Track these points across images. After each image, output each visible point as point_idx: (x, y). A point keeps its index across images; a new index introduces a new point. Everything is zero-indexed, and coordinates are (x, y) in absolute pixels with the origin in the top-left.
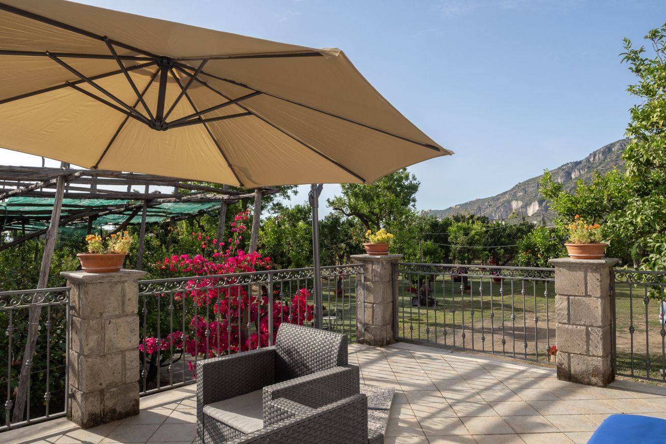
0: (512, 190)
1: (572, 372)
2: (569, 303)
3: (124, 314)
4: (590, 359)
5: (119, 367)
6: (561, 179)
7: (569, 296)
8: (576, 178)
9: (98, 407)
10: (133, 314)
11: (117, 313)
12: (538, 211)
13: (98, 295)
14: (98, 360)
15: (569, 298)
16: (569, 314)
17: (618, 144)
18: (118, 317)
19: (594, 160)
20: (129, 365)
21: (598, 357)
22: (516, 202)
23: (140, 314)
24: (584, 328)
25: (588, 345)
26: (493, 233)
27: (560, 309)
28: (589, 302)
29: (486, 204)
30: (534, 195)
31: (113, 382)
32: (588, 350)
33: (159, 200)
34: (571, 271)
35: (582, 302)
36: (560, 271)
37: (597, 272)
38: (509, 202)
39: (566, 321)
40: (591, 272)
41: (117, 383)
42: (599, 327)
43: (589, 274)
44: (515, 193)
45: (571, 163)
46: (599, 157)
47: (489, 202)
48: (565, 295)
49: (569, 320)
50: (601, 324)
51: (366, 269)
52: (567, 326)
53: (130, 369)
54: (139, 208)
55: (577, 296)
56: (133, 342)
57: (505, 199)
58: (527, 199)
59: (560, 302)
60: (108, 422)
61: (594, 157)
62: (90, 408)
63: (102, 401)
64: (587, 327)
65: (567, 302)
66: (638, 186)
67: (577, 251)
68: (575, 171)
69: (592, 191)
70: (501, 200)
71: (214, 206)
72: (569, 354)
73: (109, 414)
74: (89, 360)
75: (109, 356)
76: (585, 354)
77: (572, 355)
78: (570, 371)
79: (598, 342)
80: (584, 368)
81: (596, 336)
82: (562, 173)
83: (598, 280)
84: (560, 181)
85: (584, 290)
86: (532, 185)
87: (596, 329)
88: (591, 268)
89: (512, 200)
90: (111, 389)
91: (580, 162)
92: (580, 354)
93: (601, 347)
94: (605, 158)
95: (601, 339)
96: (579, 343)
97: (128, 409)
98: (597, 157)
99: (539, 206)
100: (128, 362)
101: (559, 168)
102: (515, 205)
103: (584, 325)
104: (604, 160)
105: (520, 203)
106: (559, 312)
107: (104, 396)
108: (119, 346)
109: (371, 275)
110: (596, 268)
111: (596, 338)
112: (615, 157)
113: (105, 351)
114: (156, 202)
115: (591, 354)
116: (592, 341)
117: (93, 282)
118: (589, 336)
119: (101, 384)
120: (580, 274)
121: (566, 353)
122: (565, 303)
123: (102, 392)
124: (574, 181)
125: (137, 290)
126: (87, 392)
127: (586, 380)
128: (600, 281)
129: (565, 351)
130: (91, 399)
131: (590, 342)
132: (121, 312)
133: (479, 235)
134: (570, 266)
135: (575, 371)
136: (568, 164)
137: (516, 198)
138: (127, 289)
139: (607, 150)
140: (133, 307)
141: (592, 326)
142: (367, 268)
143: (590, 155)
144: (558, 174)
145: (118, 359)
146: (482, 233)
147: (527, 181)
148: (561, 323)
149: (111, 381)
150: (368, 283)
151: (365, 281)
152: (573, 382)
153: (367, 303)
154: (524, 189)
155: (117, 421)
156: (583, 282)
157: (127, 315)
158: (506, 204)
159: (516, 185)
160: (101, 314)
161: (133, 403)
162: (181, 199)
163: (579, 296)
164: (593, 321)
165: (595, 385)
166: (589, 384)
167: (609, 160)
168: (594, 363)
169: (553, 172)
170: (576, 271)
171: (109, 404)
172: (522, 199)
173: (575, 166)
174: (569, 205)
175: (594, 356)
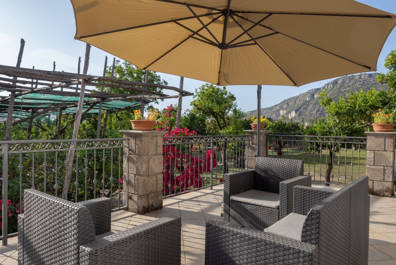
0: (280, 104)
1: (374, 190)
2: (374, 155)
3: (157, 154)
4: (385, 183)
5: (155, 182)
6: (308, 98)
7: (374, 151)
8: (317, 98)
9: (146, 203)
10: (160, 155)
11: (154, 153)
12: (295, 116)
13: (147, 142)
14: (146, 178)
15: (375, 152)
16: (374, 160)
17: (341, 79)
18: (155, 155)
19: (327, 88)
20: (159, 182)
21: (389, 182)
22: (282, 111)
23: (164, 154)
24: (382, 167)
25: (384, 176)
26: (279, 127)
27: (369, 158)
28: (386, 154)
29: (265, 111)
30: (293, 107)
31: (152, 190)
32: (384, 178)
33: (111, 98)
34: (377, 138)
35: (382, 154)
36: (371, 138)
37: (392, 138)
38: (278, 111)
39: (372, 164)
40: (388, 138)
41: (154, 191)
42: (391, 167)
43: (387, 140)
44: (282, 105)
45: (315, 89)
46: (330, 86)
47: (267, 110)
48: (373, 151)
49: (374, 163)
50: (392, 165)
51: (252, 138)
52: (373, 166)
53: (159, 184)
54: (95, 103)
55: (379, 151)
56: (160, 169)
57: (276, 109)
58: (289, 109)
59: (369, 154)
60: (150, 212)
61: (328, 87)
62: (143, 204)
63: (148, 200)
64: (384, 167)
65: (373, 154)
66: (382, 99)
67: (380, 127)
68: (316, 94)
69: (348, 102)
70: (274, 110)
71: (137, 104)
72: (373, 181)
73: (151, 207)
74: (143, 177)
75: (151, 176)
76: (382, 180)
77: (374, 181)
78: (373, 190)
79: (390, 174)
80: (381, 188)
81: (389, 171)
82: (309, 95)
83: (392, 142)
84: (308, 99)
85: (384, 148)
86: (292, 101)
87: (389, 168)
88: (388, 136)
89: (280, 110)
90: (151, 194)
91: (320, 89)
92: (380, 181)
93: (391, 177)
94: (334, 87)
95: (391, 173)
96: (379, 175)
97: (158, 206)
98: (329, 86)
99: (296, 114)
100: (158, 180)
101: (308, 92)
102: (282, 112)
103: (383, 166)
104: (333, 88)
105: (285, 112)
106: (369, 159)
107: (148, 198)
108: (155, 171)
109: (256, 141)
110: (391, 136)
111: (389, 172)
112: (339, 87)
113: (149, 173)
114: (109, 100)
115: (385, 181)
116: (387, 174)
117: (145, 135)
118: (385, 171)
119: (147, 191)
120: (382, 140)
121: (371, 180)
122: (373, 155)
123: (148, 195)
124: (316, 100)
125: (162, 141)
126: (142, 195)
127: (382, 194)
128: (393, 143)
129: (371, 179)
130: (143, 199)
131: (385, 174)
132: (156, 152)
133: (272, 128)
134: (376, 136)
135: (376, 189)
136: (313, 89)
137: (283, 109)
138: (159, 141)
139: (335, 82)
140: (160, 150)
141: (387, 166)
142: (254, 137)
143: (326, 84)
144: (307, 95)
145: (154, 178)
146: (273, 127)
147: (289, 99)
148: (370, 165)
149: (151, 190)
150: (254, 145)
151: (252, 145)
152: (375, 195)
153: (253, 156)
154: (287, 103)
155: (154, 211)
156: (383, 143)
157: (158, 155)
158: (276, 112)
159: (283, 101)
160: (148, 153)
161: (160, 202)
162: (126, 98)
163: (380, 151)
164: (388, 164)
165: (387, 196)
166: (384, 196)
167: (336, 88)
168: (387, 185)
169: (304, 94)
170: (379, 138)
171: (151, 202)
172: (286, 109)
173: (317, 91)
174: (337, 110)
175: (387, 181)
